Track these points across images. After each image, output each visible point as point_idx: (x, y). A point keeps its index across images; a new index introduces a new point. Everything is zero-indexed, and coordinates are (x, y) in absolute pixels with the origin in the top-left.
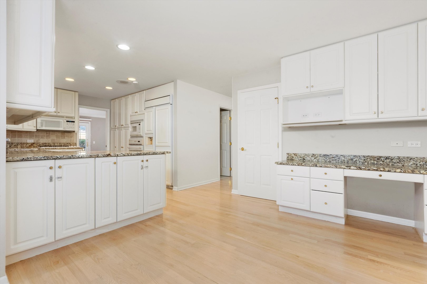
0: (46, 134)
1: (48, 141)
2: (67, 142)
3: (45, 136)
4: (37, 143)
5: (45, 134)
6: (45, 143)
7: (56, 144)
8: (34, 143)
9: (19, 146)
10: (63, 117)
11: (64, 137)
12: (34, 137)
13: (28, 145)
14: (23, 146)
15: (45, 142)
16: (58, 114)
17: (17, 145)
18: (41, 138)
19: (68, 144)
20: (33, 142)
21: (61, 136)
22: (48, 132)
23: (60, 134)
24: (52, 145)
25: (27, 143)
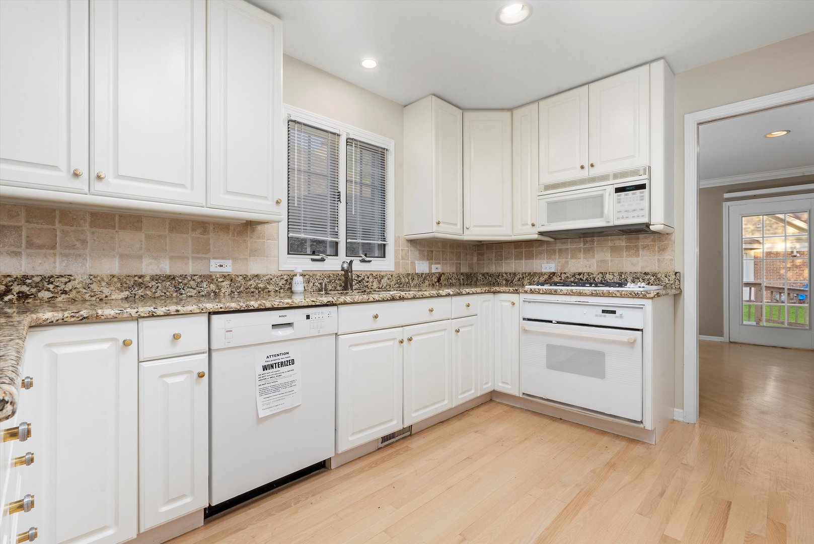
0: (584, 245)
1: (590, 267)
2: (647, 270)
3: (580, 252)
4: (561, 274)
5: (582, 245)
6: (580, 274)
7: (609, 277)
8: (554, 274)
9: (526, 282)
10: (604, 178)
11: (638, 250)
12: (555, 255)
13: (542, 279)
14: (534, 281)
15: (580, 271)
16: (594, 172)
17: (523, 277)
18: (572, 257)
19: (648, 277)
20: (553, 270)
21: (628, 248)
22: (589, 239)
23: (622, 242)
24: (599, 278)
25: (541, 274)
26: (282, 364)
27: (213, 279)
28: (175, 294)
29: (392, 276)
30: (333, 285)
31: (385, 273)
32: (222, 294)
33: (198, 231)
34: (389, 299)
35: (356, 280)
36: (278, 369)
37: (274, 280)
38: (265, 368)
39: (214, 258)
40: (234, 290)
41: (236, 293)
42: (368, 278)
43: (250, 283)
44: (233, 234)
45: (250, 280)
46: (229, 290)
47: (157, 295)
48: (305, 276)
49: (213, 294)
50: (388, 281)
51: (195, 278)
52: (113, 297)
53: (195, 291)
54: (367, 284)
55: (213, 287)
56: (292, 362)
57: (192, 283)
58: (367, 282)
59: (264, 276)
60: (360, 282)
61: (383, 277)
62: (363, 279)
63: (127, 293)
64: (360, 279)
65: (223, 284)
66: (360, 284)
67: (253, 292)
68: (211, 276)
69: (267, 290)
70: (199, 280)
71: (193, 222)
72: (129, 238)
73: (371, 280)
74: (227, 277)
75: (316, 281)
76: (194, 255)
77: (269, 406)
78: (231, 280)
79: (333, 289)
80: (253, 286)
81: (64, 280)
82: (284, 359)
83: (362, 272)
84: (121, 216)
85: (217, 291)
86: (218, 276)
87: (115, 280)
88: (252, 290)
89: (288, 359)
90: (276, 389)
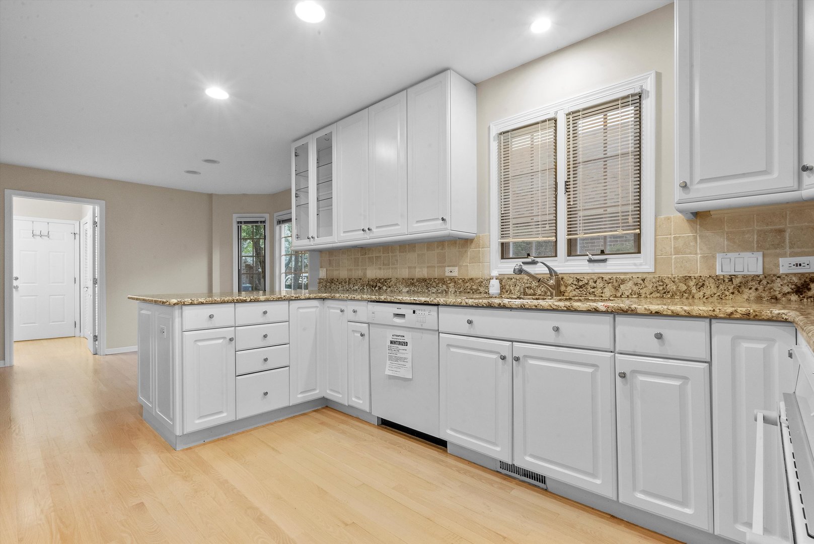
26: (400, 343)
27: (444, 282)
28: (426, 291)
29: (643, 280)
30: (543, 290)
31: (628, 276)
32: (450, 293)
33: (440, 248)
34: (485, 305)
35: (576, 285)
36: (397, 346)
37: (484, 283)
38: (391, 342)
39: (448, 266)
40: (456, 290)
41: (458, 292)
42: (595, 282)
43: (467, 285)
44: (459, 247)
45: (467, 282)
46: (454, 290)
47: (419, 290)
48: (512, 279)
49: (444, 292)
50: (635, 288)
51: (436, 280)
52: (403, 291)
53: (435, 290)
54: (593, 290)
55: (445, 287)
56: (406, 344)
57: (434, 283)
58: (594, 288)
59: (477, 279)
60: (581, 287)
61: (623, 282)
62: (587, 284)
63: (408, 289)
64: (581, 283)
65: (450, 285)
66: (581, 290)
67: (469, 292)
68: (444, 279)
69: (479, 291)
70: (438, 282)
71: (437, 242)
72: (412, 256)
73: (600, 284)
74: (453, 280)
75: (523, 284)
76: (438, 265)
77: (392, 369)
78: (455, 282)
79: (543, 294)
80: (469, 287)
81: (389, 281)
82: (400, 339)
83: (584, 275)
84: (408, 245)
85: (447, 290)
86: (447, 279)
87: (404, 281)
88: (468, 290)
89: (404, 341)
90: (397, 359)
